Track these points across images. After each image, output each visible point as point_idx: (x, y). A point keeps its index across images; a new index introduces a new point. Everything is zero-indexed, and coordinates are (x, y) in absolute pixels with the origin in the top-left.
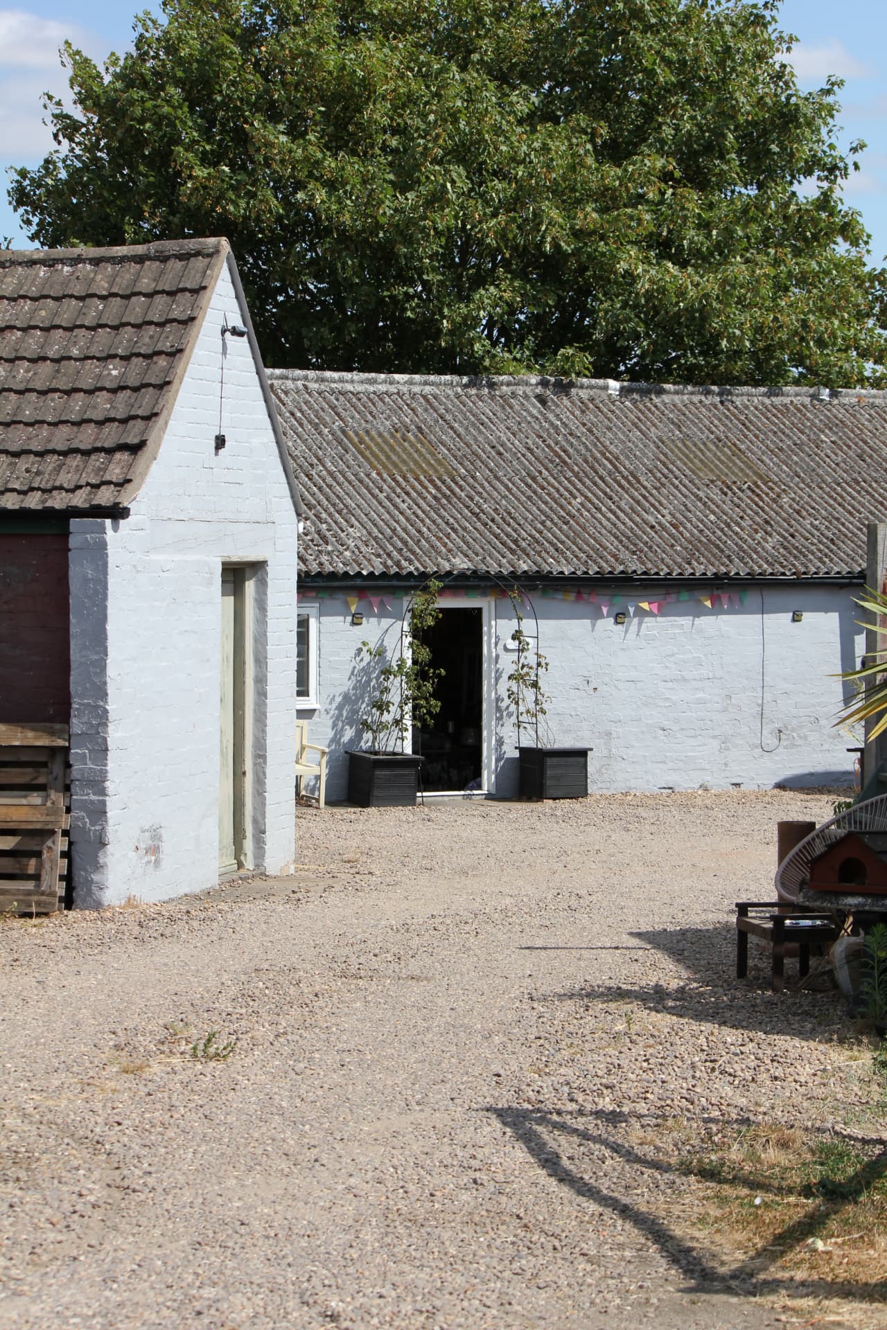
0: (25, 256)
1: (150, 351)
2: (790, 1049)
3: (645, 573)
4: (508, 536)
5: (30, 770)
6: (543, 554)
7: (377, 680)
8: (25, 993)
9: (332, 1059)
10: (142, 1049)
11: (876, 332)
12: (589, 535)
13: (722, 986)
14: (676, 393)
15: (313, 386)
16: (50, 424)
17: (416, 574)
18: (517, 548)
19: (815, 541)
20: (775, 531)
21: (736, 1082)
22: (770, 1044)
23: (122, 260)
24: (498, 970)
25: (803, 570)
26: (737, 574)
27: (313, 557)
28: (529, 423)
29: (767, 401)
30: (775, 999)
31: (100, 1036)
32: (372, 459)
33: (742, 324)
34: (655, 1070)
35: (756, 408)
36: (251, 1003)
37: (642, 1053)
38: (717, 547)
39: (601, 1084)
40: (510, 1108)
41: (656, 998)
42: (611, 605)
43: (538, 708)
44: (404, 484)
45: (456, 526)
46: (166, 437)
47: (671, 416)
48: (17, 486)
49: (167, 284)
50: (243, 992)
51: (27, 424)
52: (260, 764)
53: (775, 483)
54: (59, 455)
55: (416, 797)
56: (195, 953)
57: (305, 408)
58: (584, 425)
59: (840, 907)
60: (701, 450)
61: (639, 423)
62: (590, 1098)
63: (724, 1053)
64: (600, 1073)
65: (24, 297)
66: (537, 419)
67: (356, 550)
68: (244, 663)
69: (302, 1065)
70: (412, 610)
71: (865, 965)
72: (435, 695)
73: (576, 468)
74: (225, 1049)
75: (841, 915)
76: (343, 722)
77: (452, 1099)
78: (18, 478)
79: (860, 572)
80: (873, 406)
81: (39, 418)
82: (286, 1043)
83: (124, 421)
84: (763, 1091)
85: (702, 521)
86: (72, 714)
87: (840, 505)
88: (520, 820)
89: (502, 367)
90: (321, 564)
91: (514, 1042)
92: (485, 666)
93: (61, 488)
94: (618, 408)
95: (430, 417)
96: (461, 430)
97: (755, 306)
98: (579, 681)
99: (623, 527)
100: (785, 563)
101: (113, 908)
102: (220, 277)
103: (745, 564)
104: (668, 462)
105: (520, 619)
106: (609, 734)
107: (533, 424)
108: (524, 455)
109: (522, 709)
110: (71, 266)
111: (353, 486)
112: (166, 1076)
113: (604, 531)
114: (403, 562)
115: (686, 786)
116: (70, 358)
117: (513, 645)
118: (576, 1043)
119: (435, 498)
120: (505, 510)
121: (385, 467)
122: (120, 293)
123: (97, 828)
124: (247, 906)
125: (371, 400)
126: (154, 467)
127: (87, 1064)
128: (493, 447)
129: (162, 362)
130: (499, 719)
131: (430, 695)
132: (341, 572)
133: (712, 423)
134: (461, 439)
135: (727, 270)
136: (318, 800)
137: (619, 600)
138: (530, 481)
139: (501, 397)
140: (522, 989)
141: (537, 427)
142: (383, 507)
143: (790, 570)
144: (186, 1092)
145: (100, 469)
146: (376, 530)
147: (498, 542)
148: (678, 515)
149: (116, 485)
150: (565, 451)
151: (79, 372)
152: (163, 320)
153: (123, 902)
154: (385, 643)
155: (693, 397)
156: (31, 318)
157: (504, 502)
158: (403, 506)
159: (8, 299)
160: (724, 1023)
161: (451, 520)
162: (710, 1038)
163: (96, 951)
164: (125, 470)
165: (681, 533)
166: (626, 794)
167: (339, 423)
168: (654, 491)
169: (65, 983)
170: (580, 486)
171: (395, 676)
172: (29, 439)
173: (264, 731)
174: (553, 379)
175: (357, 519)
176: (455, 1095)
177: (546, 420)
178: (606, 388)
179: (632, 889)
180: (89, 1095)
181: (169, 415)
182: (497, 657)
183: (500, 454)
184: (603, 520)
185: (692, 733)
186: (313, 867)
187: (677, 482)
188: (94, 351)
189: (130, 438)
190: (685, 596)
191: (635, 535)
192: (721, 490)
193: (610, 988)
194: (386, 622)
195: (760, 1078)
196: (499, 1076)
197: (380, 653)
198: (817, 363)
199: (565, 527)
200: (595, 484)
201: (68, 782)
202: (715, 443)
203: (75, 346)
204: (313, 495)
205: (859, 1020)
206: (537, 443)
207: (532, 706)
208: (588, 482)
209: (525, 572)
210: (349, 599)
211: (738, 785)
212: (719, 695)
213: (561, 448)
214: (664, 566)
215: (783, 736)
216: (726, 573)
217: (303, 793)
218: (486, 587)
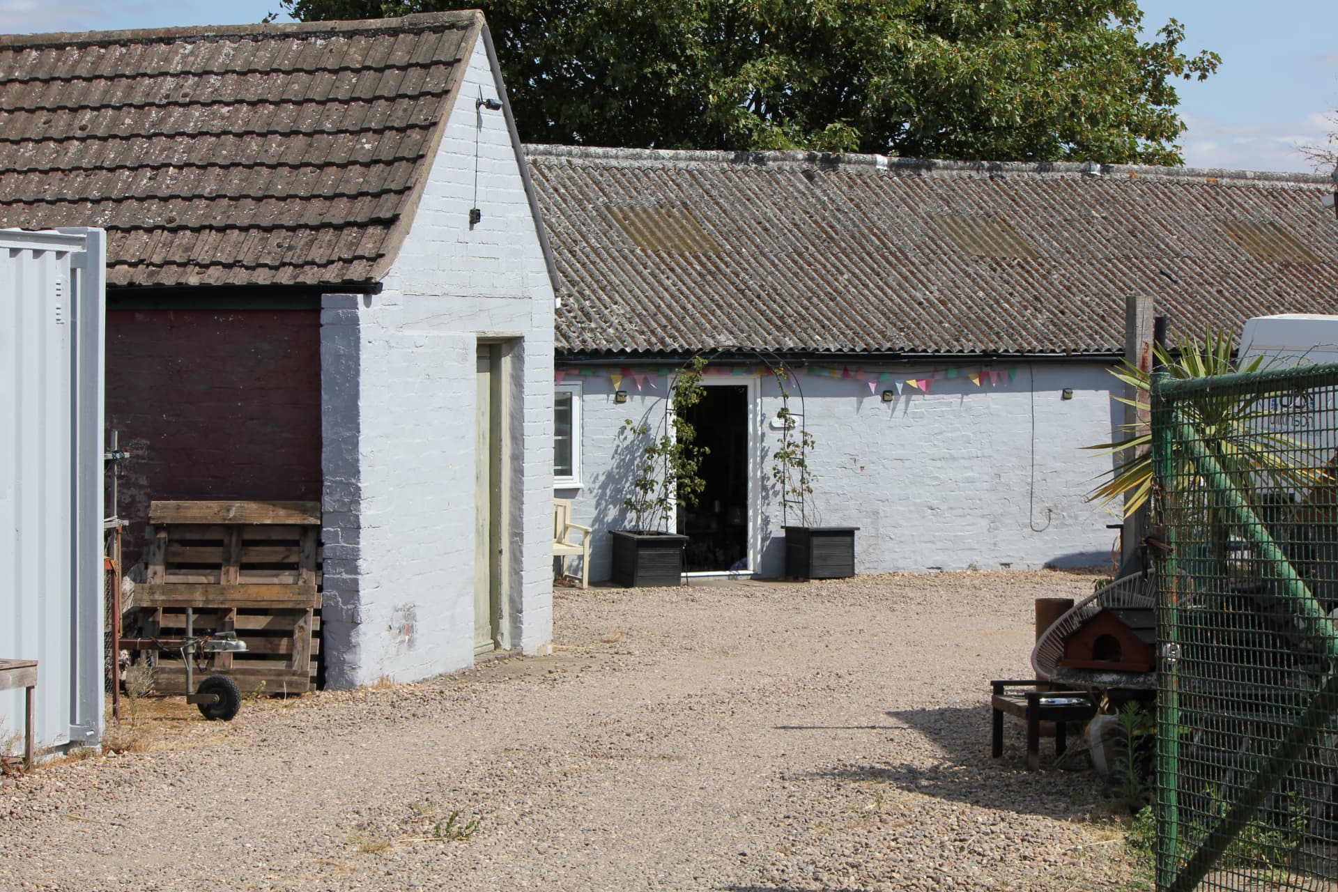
0: (278, 29)
1: (404, 125)
2: (1041, 828)
3: (912, 350)
4: (774, 312)
5: (281, 549)
6: (810, 331)
7: (641, 459)
8: (270, 773)
9: (577, 838)
10: (384, 829)
11: (1149, 107)
12: (856, 311)
13: (977, 766)
14: (946, 168)
15: (577, 161)
16: (302, 198)
17: (680, 351)
18: (783, 325)
19: (1085, 318)
20: (1045, 308)
21: (985, 861)
22: (1021, 824)
23: (376, 33)
24: (751, 750)
25: (1073, 347)
26: (1006, 351)
27: (576, 335)
28: (796, 198)
29: (1037, 177)
30: (1030, 779)
31: (343, 815)
32: (637, 236)
33: (1012, 99)
34: (903, 850)
35: (1026, 184)
36: (499, 783)
37: (891, 832)
38: (987, 324)
39: (847, 863)
40: (753, 887)
41: (909, 778)
42: (878, 383)
43: (804, 487)
44: (669, 260)
45: (721, 302)
46: (419, 211)
47: (940, 191)
48: (268, 262)
49: (421, 57)
50: (491, 771)
51: (278, 199)
52: (517, 542)
53: (1044, 260)
54: (311, 229)
55: (680, 577)
56: (446, 732)
57: (569, 183)
58: (852, 200)
59: (1095, 684)
60: (970, 226)
61: (907, 199)
62: (835, 878)
63: (974, 833)
64: (847, 852)
65: (277, 71)
66: (804, 194)
67: (620, 328)
68: (501, 440)
69: (545, 845)
70: (677, 388)
71: (1118, 743)
72: (699, 474)
73: (843, 244)
74: (467, 828)
75: (1097, 694)
76: (606, 501)
77: (695, 878)
78: (269, 253)
80: (1145, 181)
81: (292, 193)
82: (531, 822)
83: (377, 195)
84: (1011, 870)
85: (970, 298)
86: (324, 491)
87: (1110, 281)
88: (785, 600)
89: (771, 142)
90: (584, 341)
91: (762, 822)
92: (751, 444)
93: (313, 263)
94: (886, 184)
95: (695, 193)
96: (727, 206)
97: (1025, 81)
98: (845, 460)
99: (890, 304)
100: (1054, 340)
101: (366, 688)
102: (475, 50)
103: (1015, 341)
104: (936, 238)
105: (785, 396)
106: (876, 513)
107: (800, 199)
108: (790, 231)
109: (788, 488)
110: (325, 39)
111: (617, 263)
112: (407, 856)
113: (871, 308)
114: (667, 339)
115: (954, 566)
116: (322, 132)
117: (779, 423)
118: (825, 822)
119: (700, 274)
120: (771, 287)
121: (649, 243)
122: (374, 66)
123: (349, 607)
124: (502, 686)
125: (636, 176)
126: (407, 242)
127: (328, 844)
128: (759, 223)
129: (416, 135)
130: (765, 498)
131: (695, 474)
132: (604, 349)
133: (981, 198)
134: (727, 215)
135: (998, 45)
136: (581, 581)
137: (885, 377)
138: (796, 258)
139: (767, 172)
140: (774, 769)
141: (804, 203)
142: (648, 284)
143: (1060, 347)
144: (426, 872)
145: (352, 244)
146: (640, 307)
147: (763, 319)
148: (946, 292)
149: (369, 259)
150: (832, 227)
151: (331, 146)
152: (417, 93)
153: (376, 682)
154: (649, 421)
155: (962, 172)
156: (284, 92)
157: (770, 278)
158: (668, 283)
159: (260, 73)
160: (977, 803)
161: (717, 297)
162: (961, 817)
163: (347, 731)
164: (378, 245)
165: (950, 310)
166: (894, 574)
167: (603, 199)
168: (922, 268)
169: (312, 763)
170: (846, 261)
171: (659, 455)
172: (281, 213)
173: (521, 510)
174: (820, 155)
175: (620, 296)
176: (698, 874)
177: (813, 195)
178: (874, 163)
179: (893, 669)
180: (327, 875)
181: (423, 189)
182: (763, 435)
183: (766, 230)
184: (871, 297)
185: (960, 512)
186: (571, 647)
187: (945, 258)
188: (347, 124)
189: (383, 212)
190: (953, 373)
191: (903, 311)
192: (990, 266)
193: (862, 768)
194: (650, 400)
195: (1009, 857)
196: (744, 855)
197: (644, 431)
198: (1088, 139)
199: (831, 303)
200: (862, 260)
201: (320, 561)
202: (984, 219)
203: (327, 120)
204: (576, 271)
205: (1113, 800)
206: (804, 219)
207: (798, 485)
208: (855, 258)
209: (791, 349)
210: (612, 376)
211: (1007, 565)
212: (987, 474)
213: (827, 224)
214: (931, 344)
215: (1053, 516)
216: (994, 351)
217: (566, 573)
218: (751, 364)
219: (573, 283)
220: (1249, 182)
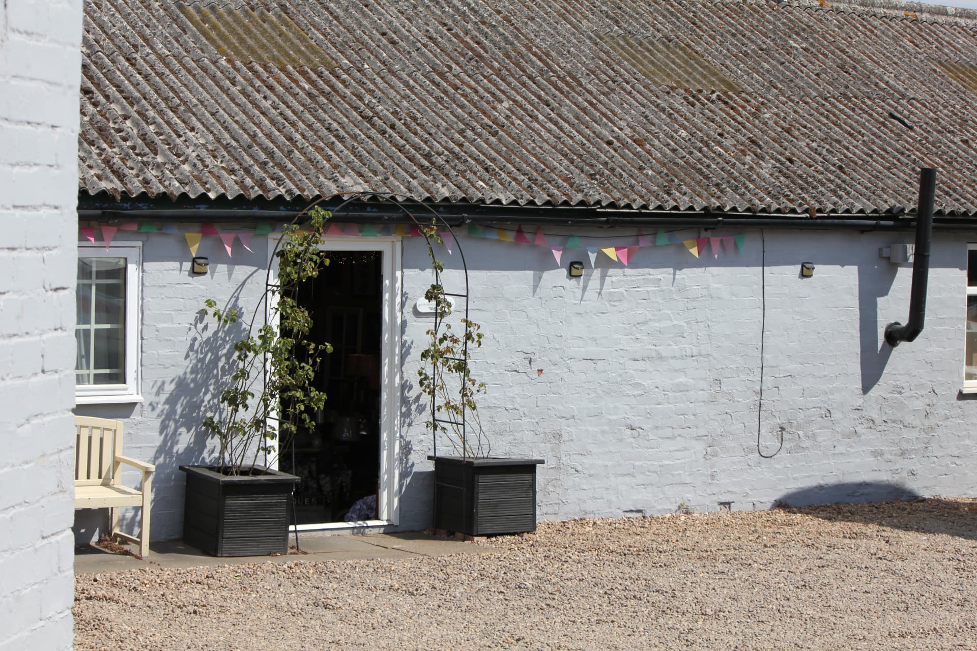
3: (612, 205)
4: (417, 149)
6: (469, 174)
7: (228, 359)
12: (527, 150)
17: (288, 198)
18: (431, 166)
19: (820, 168)
20: (767, 153)
25: (817, 206)
26: (734, 209)
27: (134, 172)
28: (428, 7)
32: (220, 42)
38: (700, 172)
42: (565, 250)
43: (465, 400)
44: (265, 75)
45: (342, 132)
47: (604, 8)
53: (750, 94)
55: (288, 532)
60: (648, 50)
61: (567, 14)
67: (199, 164)
70: (282, 254)
72: (317, 384)
73: (496, 64)
76: (176, 422)
79: (888, 211)
80: (839, 11)
85: (671, 138)
87: (835, 124)
90: (146, 182)
92: (386, 337)
96: (339, 12)
98: (519, 360)
99: (571, 142)
100: (792, 196)
103: (741, 196)
104: (612, 62)
105: (438, 268)
106: (558, 435)
108: (425, 46)
109: (440, 401)
111: (194, 76)
113: (546, 146)
114: (268, 180)
115: (659, 507)
117: (427, 306)
119: (309, 94)
120: (408, 114)
121: (238, 53)
128: (384, 34)
130: (406, 415)
131: (311, 384)
132: (177, 194)
133: (655, 19)
134: (340, 23)
136: (139, 543)
137: (575, 243)
138: (437, 78)
141: (438, 12)
142: (238, 105)
143: (799, 205)
146: (227, 136)
147: (402, 157)
148: (639, 129)
150: (478, 43)
154: (240, 303)
157: (405, 103)
158: (266, 104)
161: (335, 125)
165: (649, 152)
166: (581, 522)
168: (602, 97)
170: (504, 86)
171: (256, 353)
175: (199, 120)
182: (404, 324)
183: (393, 43)
184: (543, 132)
185: (668, 432)
187: (628, 87)
190: (663, 239)
191: (588, 152)
192: (685, 99)
194: (240, 272)
197: (233, 317)
199: (492, 139)
200: (524, 84)
202: (664, 43)
204: (136, 85)
206: (441, 31)
207: (457, 399)
208: (515, 83)
209: (446, 199)
210: (187, 235)
211: (727, 504)
212: (705, 379)
213: (472, 38)
214: (636, 197)
215: (786, 436)
216: (719, 208)
217: (116, 530)
218: (391, 220)
219: (130, 100)
220: (950, 19)
